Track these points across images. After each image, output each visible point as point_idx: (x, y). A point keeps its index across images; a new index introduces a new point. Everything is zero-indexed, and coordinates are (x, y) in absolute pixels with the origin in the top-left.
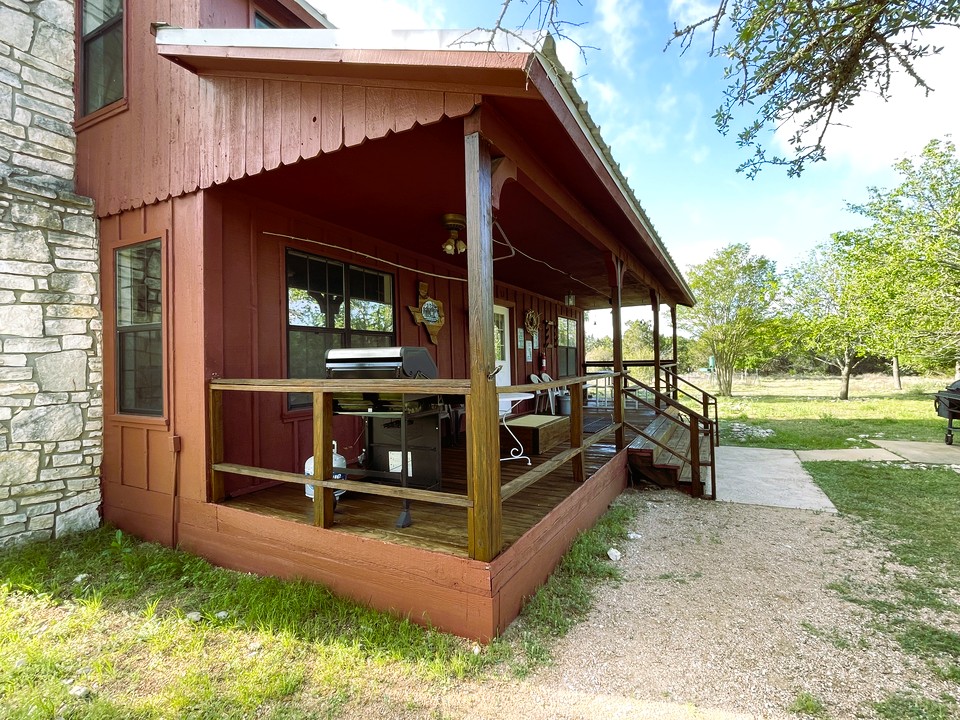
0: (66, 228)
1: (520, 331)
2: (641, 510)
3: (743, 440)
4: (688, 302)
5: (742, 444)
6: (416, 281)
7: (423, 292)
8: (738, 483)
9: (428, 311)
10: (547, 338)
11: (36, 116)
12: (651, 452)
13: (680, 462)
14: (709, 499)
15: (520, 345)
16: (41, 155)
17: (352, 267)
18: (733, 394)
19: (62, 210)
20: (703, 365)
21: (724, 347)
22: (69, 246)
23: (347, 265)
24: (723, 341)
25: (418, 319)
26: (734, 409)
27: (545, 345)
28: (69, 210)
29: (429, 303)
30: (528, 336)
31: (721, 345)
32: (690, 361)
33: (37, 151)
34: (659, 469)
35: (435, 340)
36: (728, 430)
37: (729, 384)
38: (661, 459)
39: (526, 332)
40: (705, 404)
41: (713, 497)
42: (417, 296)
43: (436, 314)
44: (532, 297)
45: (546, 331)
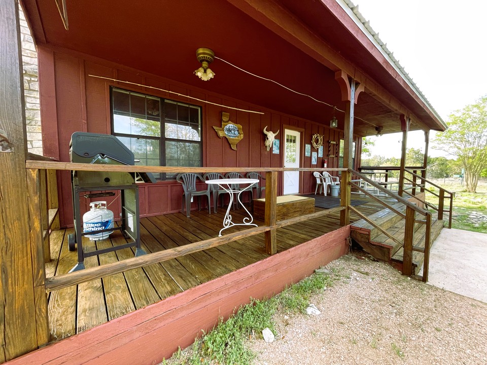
0: (31, 88)
1: (308, 147)
2: (343, 279)
3: (477, 225)
4: (440, 128)
5: (475, 229)
6: (220, 112)
7: (224, 119)
8: (459, 268)
9: (229, 130)
10: (329, 151)
11: (26, 36)
12: (369, 231)
13: (394, 244)
14: (419, 280)
15: (307, 154)
16: (29, 55)
17: (166, 101)
18: (477, 191)
19: (29, 79)
20: (458, 174)
21: (473, 162)
22: (34, 97)
23: (163, 99)
24: (473, 158)
25: (221, 134)
26: (475, 201)
27: (328, 155)
28: (33, 79)
29: (231, 125)
30: (313, 149)
31: (471, 160)
32: (448, 171)
33: (27, 53)
34: (375, 245)
35: (234, 147)
36: (464, 216)
37: (475, 186)
38: (377, 238)
39: (312, 147)
40: (442, 197)
41: (424, 279)
42: (221, 121)
43: (236, 132)
44: (318, 126)
45: (329, 147)
